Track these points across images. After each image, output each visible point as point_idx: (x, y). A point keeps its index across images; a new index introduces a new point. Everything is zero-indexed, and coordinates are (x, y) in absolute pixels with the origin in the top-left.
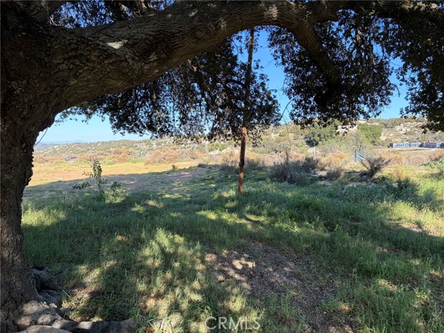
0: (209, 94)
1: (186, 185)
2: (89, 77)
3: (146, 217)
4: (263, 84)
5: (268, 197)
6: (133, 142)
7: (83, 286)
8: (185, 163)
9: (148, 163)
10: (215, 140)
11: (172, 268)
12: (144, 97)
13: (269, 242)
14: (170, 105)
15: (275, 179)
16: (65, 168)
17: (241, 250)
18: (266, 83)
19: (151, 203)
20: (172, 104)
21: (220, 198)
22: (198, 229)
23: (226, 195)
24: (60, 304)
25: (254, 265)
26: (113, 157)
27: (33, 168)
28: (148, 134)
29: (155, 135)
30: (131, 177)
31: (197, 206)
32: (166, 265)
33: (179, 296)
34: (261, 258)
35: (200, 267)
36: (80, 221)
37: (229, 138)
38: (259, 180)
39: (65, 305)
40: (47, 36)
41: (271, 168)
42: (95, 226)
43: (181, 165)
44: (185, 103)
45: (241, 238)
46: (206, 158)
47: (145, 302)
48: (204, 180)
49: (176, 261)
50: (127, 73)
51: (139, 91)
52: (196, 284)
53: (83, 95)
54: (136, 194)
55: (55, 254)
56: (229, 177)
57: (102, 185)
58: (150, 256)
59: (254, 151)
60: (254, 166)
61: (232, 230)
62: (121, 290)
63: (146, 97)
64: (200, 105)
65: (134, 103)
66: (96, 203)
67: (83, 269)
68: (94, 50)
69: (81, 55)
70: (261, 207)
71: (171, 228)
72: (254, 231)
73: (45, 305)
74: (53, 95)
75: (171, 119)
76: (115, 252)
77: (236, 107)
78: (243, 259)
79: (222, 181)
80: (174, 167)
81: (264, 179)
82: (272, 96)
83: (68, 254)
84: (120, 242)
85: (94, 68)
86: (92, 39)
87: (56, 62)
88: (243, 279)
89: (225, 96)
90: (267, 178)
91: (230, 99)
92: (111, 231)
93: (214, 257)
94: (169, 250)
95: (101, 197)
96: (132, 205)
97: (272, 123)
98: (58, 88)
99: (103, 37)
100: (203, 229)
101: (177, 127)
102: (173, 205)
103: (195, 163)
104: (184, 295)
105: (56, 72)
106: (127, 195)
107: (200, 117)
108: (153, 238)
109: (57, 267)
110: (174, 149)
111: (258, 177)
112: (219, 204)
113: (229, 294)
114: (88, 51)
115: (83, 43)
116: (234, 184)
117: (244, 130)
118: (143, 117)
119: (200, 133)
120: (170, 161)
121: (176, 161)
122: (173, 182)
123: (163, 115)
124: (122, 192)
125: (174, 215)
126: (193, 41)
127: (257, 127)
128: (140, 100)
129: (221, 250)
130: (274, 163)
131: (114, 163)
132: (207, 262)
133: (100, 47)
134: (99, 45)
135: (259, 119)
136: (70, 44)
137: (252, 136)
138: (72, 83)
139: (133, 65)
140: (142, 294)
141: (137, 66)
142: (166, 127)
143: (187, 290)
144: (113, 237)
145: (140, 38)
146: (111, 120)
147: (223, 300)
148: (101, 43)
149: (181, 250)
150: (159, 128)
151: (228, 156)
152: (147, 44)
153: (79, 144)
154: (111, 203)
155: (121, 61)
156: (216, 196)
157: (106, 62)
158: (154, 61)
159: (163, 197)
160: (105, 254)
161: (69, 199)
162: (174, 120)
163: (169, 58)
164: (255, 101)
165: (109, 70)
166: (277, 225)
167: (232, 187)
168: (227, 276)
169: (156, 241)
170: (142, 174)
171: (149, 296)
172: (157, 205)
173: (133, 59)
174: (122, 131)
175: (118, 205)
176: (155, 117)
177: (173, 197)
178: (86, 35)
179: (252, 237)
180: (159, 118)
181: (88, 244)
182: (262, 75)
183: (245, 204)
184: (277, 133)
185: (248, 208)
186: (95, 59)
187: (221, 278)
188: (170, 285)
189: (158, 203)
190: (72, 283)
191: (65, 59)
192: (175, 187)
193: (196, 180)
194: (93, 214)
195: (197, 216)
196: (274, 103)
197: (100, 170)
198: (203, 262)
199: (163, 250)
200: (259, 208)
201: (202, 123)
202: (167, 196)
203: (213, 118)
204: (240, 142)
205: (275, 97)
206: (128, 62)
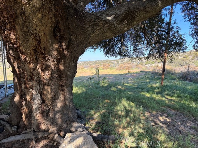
0: (148, 38)
1: (134, 80)
2: (98, 33)
3: (117, 93)
4: (177, 31)
5: (178, 88)
6: (111, 61)
7: (93, 119)
8: (134, 70)
9: (117, 70)
10: (150, 59)
11: (130, 116)
12: (118, 40)
13: (178, 110)
14: (129, 44)
15: (181, 79)
16: (85, 71)
17: (163, 112)
18: (179, 31)
19: (119, 87)
20: (130, 43)
21: (152, 87)
22: (141, 101)
23: (154, 86)
24: (85, 125)
25: (170, 120)
26: (103, 67)
27: (77, 70)
28: (119, 57)
29: (122, 57)
30: (110, 75)
31: (140, 90)
32: (127, 115)
33: (134, 129)
34: (173, 117)
35: (142, 118)
36: (91, 92)
37: (157, 58)
38: (172, 79)
39: (87, 125)
40: (83, 17)
41: (179, 74)
42: (97, 95)
43: (132, 71)
44: (136, 42)
45: (163, 106)
46: (144, 68)
47: (118, 129)
48: (143, 78)
49: (131, 114)
50: (114, 30)
51: (116, 38)
52: (141, 125)
53: (96, 40)
54: (113, 83)
55: (82, 105)
56: (156, 77)
57: (99, 78)
58: (120, 110)
59: (169, 65)
60: (169, 72)
61: (158, 102)
62: (108, 123)
63: (118, 41)
64: (144, 43)
65: (113, 43)
66: (97, 85)
67: (93, 112)
68: (101, 21)
69: (96, 23)
70: (174, 93)
71: (128, 99)
72: (170, 104)
73: (80, 124)
74: (85, 41)
75: (129, 50)
76: (105, 106)
77: (162, 43)
78: (164, 116)
79: (152, 79)
80: (129, 71)
81: (175, 79)
82: (182, 37)
83: (87, 105)
84: (107, 103)
85: (101, 29)
86: (100, 16)
87: (86, 27)
88: (165, 126)
89: (157, 38)
90: (177, 79)
91: (159, 39)
92: (103, 97)
93: (149, 114)
94: (128, 108)
95: (98, 83)
96: (111, 87)
97: (181, 51)
98: (87, 38)
99: (104, 15)
100: (143, 100)
101: (132, 53)
102: (129, 89)
103: (139, 70)
104: (135, 129)
105: (86, 31)
106: (109, 83)
107: (143, 49)
108: (121, 102)
109: (83, 110)
110: (129, 64)
111: (171, 78)
112: (151, 90)
113: (157, 132)
114: (98, 21)
115: (97, 18)
116: (159, 81)
117: (165, 55)
118: (117, 50)
119: (143, 56)
120: (127, 69)
121: (130, 69)
122: (128, 78)
123: (126, 48)
124: (107, 82)
125: (129, 93)
126: (144, 13)
127: (173, 53)
128: (116, 42)
129: (153, 111)
130: (181, 71)
131: (103, 69)
132: (146, 115)
133: (103, 19)
134: (103, 18)
135: (174, 49)
136: (92, 19)
137: (169, 57)
138: (92, 35)
139: (117, 26)
140: (117, 126)
141: (118, 27)
142: (127, 54)
143: (137, 127)
144: (104, 100)
145: (120, 14)
146: (104, 51)
147: (154, 134)
148: (104, 18)
149: (133, 109)
150: (123, 54)
151: (155, 67)
152: (123, 16)
153: (90, 61)
154: (102, 86)
155: (112, 25)
156: (150, 86)
157: (106, 26)
158: (126, 24)
159: (124, 85)
160: (101, 107)
161: (87, 84)
162: (130, 50)
163: (132, 22)
164: (173, 40)
165: (106, 29)
166: (182, 102)
167: (158, 82)
168: (156, 124)
169: (122, 104)
170: (115, 75)
171: (120, 127)
172: (122, 88)
173: (117, 23)
174: (108, 56)
175: (106, 87)
176: (122, 49)
177: (129, 85)
178: (98, 15)
179: (168, 106)
180: (124, 50)
181: (94, 102)
182: (177, 27)
183: (164, 90)
184: (182, 56)
185: (166, 93)
186: (101, 25)
187: (153, 124)
188: (129, 124)
189: (122, 87)
190: (89, 117)
191: (90, 26)
192: (129, 81)
193: (139, 78)
194: (96, 90)
195: (141, 94)
196: (183, 41)
197: (99, 72)
198: (144, 115)
199: (125, 108)
200: (172, 93)
201: (144, 52)
202: (126, 84)
203: (150, 49)
204: (163, 60)
205: (184, 37)
206: (115, 25)
